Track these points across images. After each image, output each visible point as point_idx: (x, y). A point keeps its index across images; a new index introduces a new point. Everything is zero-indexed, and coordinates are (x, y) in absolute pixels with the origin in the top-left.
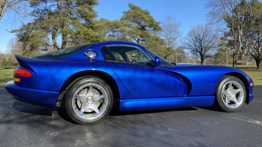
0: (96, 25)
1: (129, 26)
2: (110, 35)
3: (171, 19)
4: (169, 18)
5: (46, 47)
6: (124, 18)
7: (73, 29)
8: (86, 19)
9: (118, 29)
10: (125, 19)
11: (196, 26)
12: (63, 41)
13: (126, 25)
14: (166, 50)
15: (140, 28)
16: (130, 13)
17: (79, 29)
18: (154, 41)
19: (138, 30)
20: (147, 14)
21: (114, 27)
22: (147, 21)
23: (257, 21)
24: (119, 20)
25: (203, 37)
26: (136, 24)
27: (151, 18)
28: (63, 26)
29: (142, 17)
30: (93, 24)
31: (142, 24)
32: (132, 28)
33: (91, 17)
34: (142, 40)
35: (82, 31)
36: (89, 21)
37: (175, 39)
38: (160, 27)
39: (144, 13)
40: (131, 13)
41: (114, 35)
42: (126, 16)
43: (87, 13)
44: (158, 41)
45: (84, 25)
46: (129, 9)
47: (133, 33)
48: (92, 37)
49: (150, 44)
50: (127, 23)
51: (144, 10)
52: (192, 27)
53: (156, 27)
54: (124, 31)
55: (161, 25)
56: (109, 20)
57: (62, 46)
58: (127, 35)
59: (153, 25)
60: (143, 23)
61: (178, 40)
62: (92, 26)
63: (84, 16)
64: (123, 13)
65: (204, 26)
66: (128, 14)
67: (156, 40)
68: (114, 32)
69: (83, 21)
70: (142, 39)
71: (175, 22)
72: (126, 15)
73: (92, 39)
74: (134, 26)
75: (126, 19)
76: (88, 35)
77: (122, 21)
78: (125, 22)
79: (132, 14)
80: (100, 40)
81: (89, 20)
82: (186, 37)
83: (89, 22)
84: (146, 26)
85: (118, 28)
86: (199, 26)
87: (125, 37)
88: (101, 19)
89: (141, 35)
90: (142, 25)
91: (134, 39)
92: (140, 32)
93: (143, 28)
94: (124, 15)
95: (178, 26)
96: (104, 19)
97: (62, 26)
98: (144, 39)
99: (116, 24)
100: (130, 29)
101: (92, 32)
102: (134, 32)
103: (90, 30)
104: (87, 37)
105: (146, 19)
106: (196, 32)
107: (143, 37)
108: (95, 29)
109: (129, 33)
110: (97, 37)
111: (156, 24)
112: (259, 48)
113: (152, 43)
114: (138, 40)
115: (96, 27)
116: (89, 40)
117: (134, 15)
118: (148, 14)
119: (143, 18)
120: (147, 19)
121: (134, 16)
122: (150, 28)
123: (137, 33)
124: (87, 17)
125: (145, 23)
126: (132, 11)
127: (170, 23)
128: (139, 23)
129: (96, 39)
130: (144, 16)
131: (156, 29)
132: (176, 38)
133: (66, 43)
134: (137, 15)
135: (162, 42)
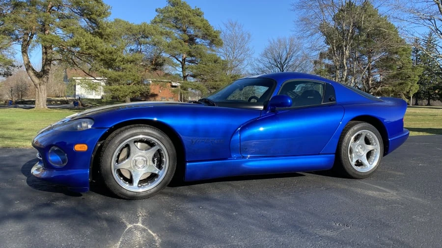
0: (109, 30)
1: (167, 35)
2: (132, 50)
3: (235, 27)
4: (232, 24)
5: (8, 68)
6: (158, 20)
7: (65, 36)
8: (90, 19)
9: (147, 40)
10: (159, 22)
11: (276, 40)
12: (45, 57)
13: (162, 34)
14: (232, 79)
15: (187, 39)
16: (168, 11)
17: (79, 37)
18: (210, 64)
19: (183, 42)
20: (198, 15)
21: (140, 36)
22: (200, 29)
23: (368, 35)
24: (148, 23)
25: (286, 60)
26: (179, 32)
27: (204, 22)
28: (45, 30)
29: (190, 20)
30: (103, 29)
31: (190, 32)
32: (173, 39)
33: (99, 15)
34: (191, 62)
35: (84, 40)
36: (94, 23)
37: (241, 61)
38: (220, 40)
39: (194, 13)
40: (171, 11)
41: (139, 50)
42: (162, 17)
43: (93, 8)
44: (218, 63)
45: (86, 31)
46: (168, 5)
47: (174, 48)
48: (102, 53)
49: (205, 67)
50: (164, 29)
51: (193, 8)
52: (269, 41)
53: (213, 39)
54: (158, 43)
55: (221, 37)
56: (130, 23)
57: (43, 67)
58: (165, 52)
59: (209, 36)
60: (192, 31)
61: (245, 62)
62: (101, 32)
63: (86, 13)
64: (156, 11)
65: (288, 42)
66: (165, 13)
67: (215, 62)
68: (140, 44)
69: (83, 22)
70: (189, 58)
71: (241, 32)
72: (161, 14)
73: (102, 57)
74: (176, 35)
75: (161, 21)
76: (95, 48)
77: (155, 25)
78: (161, 27)
79: (173, 14)
80: (116, 59)
81: (95, 20)
82: (259, 59)
83: (96, 24)
84: (196, 36)
85: (147, 37)
86: (279, 41)
87: (160, 53)
88: (116, 21)
89: (190, 51)
90: (189, 34)
91: (176, 58)
92: (186, 46)
93: (191, 40)
94: (158, 16)
95: (247, 38)
96: (120, 20)
97: (43, 30)
98: (193, 58)
99: (144, 31)
100: (169, 41)
101: (101, 43)
102: (175, 45)
103: (98, 39)
104: (93, 52)
105: (196, 24)
106: (276, 51)
107: (192, 56)
108: (107, 37)
109: (168, 47)
110: (111, 53)
111: (215, 34)
112: (369, 77)
113: (208, 66)
114: (184, 60)
115: (108, 35)
116: (97, 58)
117: (176, 15)
118: (200, 16)
119: (191, 23)
120: (199, 24)
121: (176, 18)
122: (203, 41)
123: (182, 49)
124: (92, 14)
125: (195, 31)
126: (173, 8)
127: (234, 33)
128: (184, 31)
129: (109, 56)
130: (194, 19)
131: (215, 42)
132: (244, 60)
133: (51, 62)
134: (181, 15)
135: (224, 66)
